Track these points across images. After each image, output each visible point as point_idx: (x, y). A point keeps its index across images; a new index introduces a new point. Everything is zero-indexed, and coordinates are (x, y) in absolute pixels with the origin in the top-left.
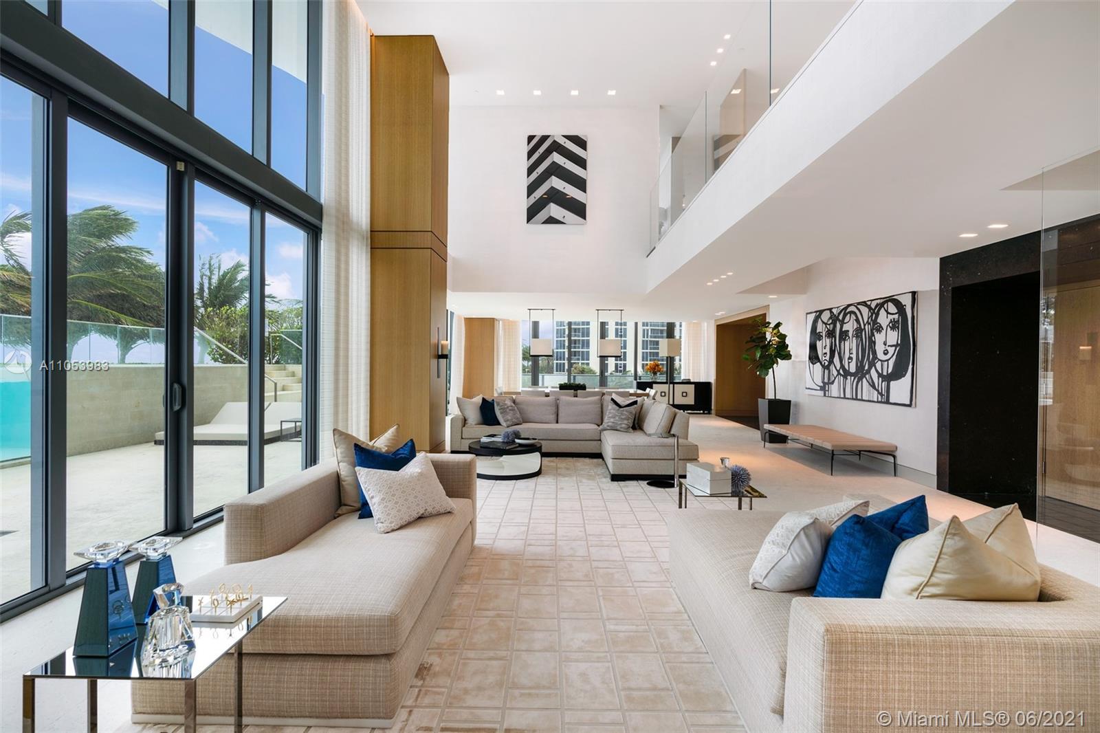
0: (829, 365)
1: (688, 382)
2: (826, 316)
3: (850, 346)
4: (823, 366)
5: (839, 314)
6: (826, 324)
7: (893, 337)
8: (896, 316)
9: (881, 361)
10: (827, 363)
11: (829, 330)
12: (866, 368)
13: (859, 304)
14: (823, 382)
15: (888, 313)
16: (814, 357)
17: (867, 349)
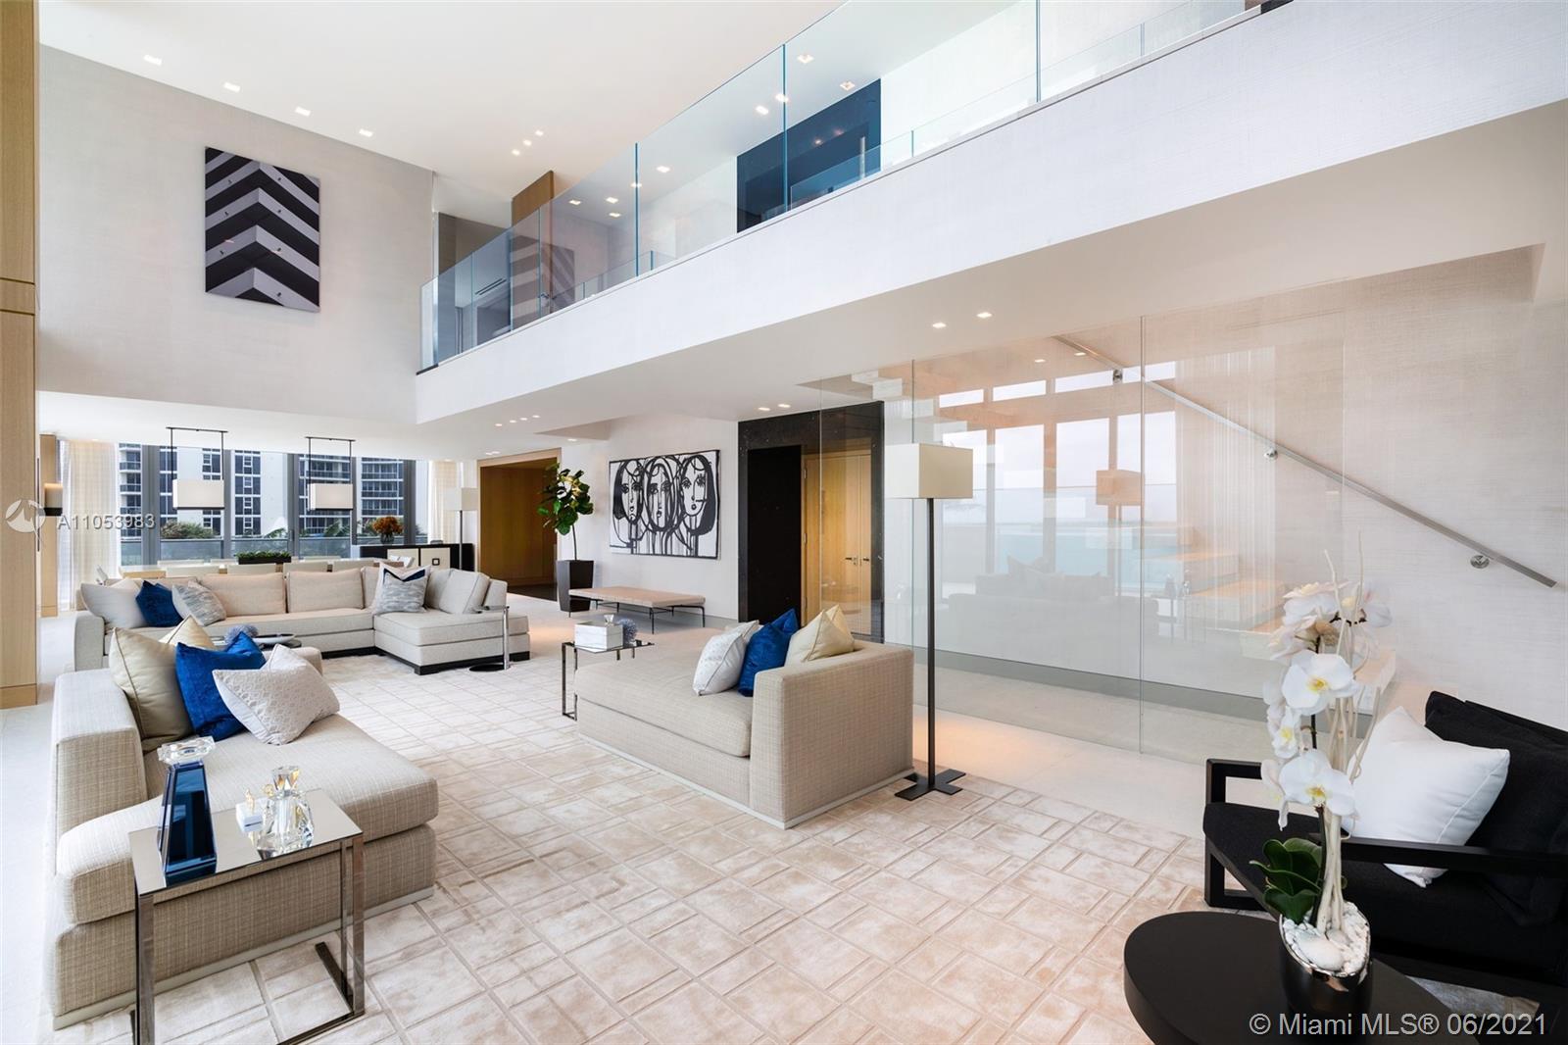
0: (637, 520)
1: (441, 545)
2: (632, 467)
3: (659, 500)
4: (630, 521)
5: (647, 466)
6: (632, 475)
7: (700, 492)
8: (703, 472)
9: (690, 516)
10: (634, 518)
11: (635, 482)
12: (676, 522)
13: (667, 457)
14: (630, 538)
15: (696, 469)
16: (619, 511)
17: (676, 503)
